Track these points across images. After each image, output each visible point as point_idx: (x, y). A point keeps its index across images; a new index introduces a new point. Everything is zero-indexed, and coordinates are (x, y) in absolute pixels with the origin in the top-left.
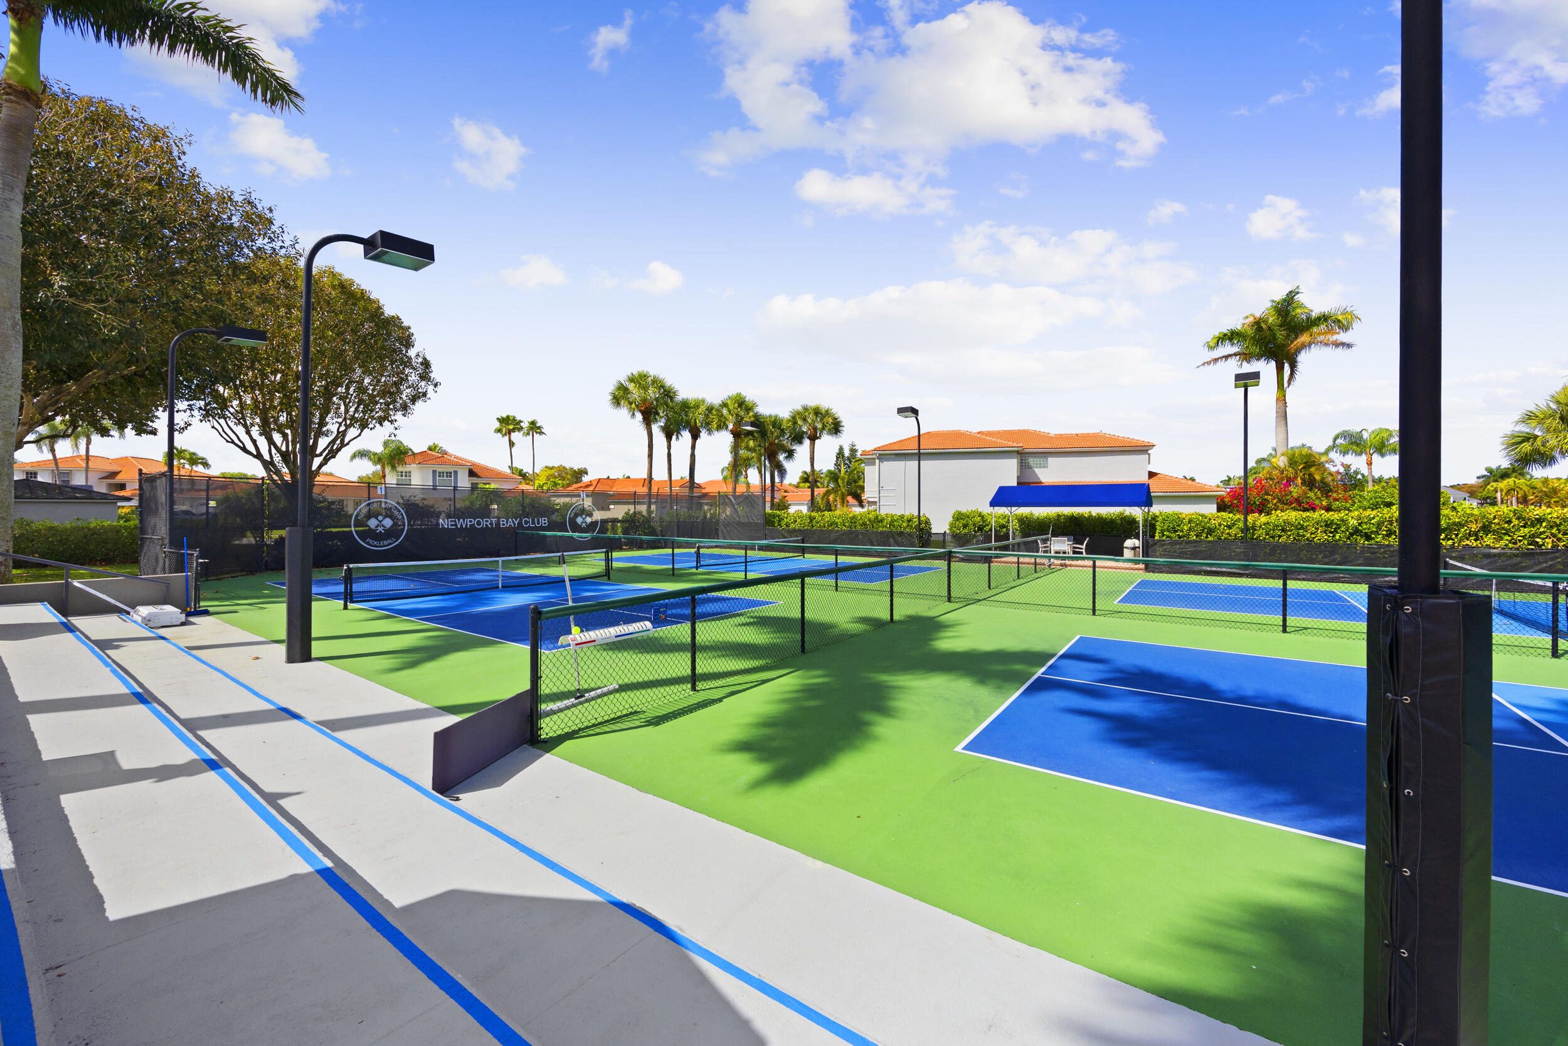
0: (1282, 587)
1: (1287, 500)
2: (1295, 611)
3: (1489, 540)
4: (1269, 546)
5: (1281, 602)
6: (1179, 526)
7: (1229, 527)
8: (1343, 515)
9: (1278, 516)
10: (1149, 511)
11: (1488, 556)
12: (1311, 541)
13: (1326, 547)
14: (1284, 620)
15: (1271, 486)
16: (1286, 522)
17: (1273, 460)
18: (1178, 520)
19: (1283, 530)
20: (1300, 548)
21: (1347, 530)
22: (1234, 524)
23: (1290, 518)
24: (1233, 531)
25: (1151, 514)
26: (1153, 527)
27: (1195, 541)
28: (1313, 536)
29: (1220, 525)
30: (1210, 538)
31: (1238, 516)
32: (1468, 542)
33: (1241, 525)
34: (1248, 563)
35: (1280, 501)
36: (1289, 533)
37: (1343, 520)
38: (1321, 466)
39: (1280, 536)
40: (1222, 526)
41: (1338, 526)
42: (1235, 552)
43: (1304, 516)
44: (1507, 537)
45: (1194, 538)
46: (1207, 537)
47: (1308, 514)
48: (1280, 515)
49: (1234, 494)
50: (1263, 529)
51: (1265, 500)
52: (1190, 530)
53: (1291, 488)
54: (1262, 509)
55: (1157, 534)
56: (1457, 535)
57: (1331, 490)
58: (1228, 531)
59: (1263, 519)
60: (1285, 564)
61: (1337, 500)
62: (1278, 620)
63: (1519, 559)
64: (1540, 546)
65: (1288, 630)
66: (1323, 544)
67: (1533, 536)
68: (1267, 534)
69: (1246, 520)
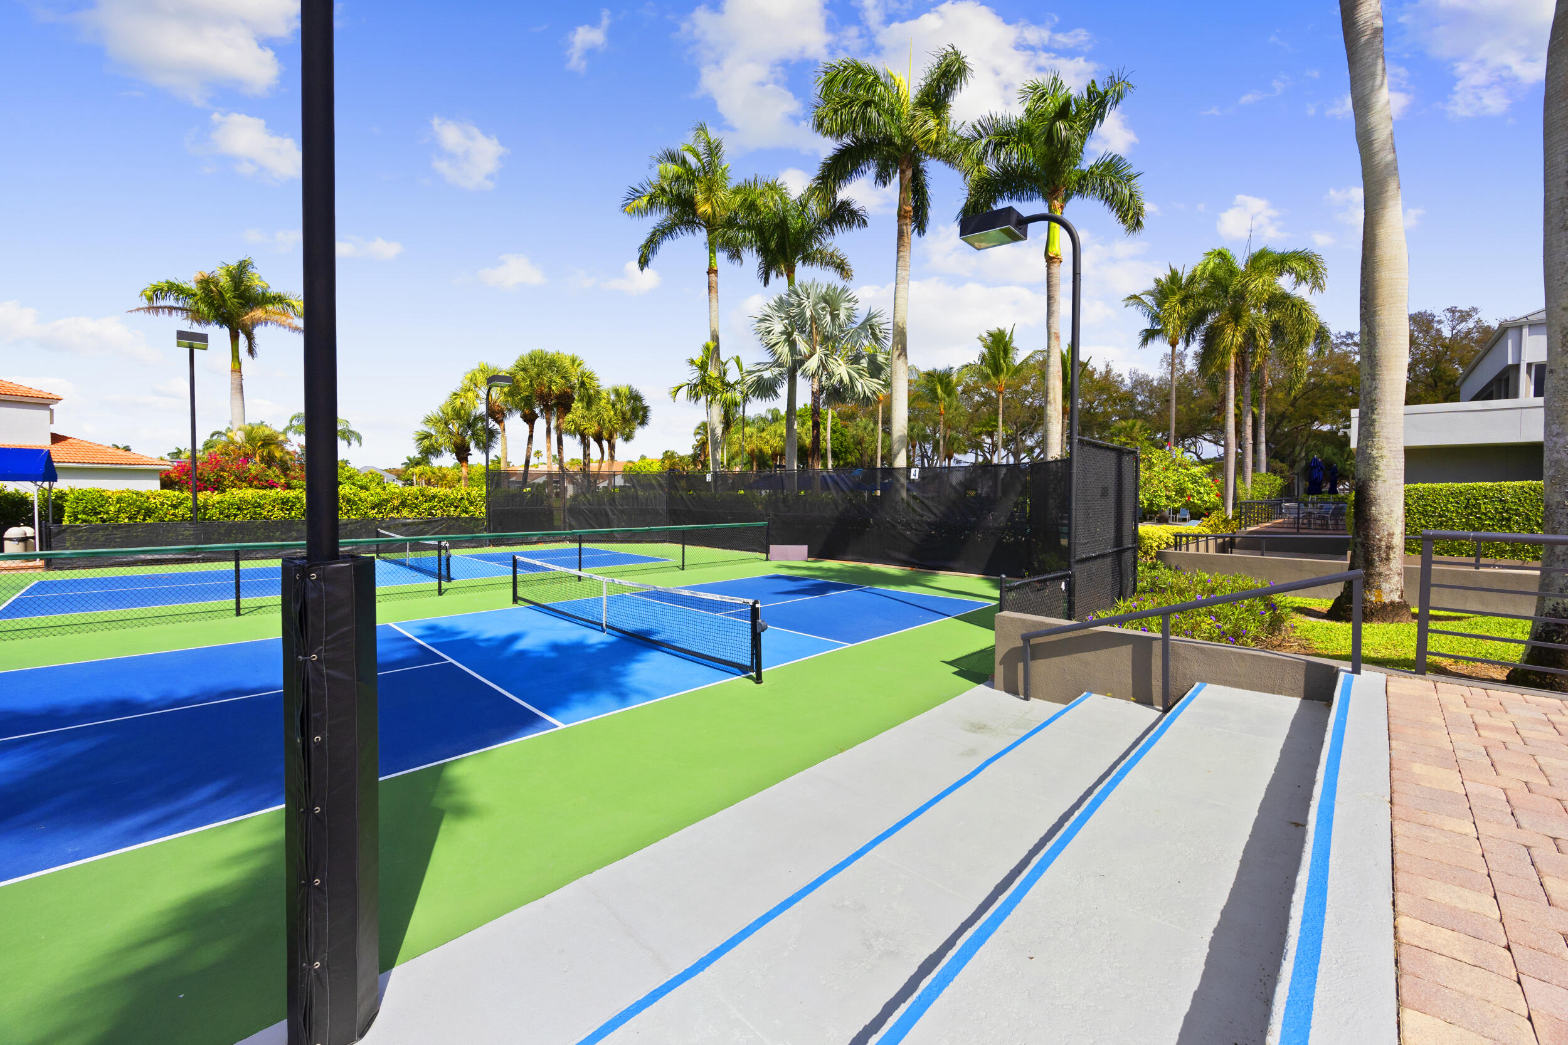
0: (234, 569)
1: (246, 478)
2: (249, 592)
3: (405, 512)
4: (224, 526)
5: (234, 585)
6: (102, 506)
7: (175, 507)
8: (298, 492)
9: (233, 494)
10: (51, 487)
11: (405, 525)
12: (268, 519)
13: (283, 524)
14: (238, 603)
15: (227, 461)
16: (243, 500)
17: (229, 434)
18: (103, 499)
19: (239, 509)
20: (257, 526)
21: (302, 507)
22: (181, 504)
23: (246, 496)
24: (180, 511)
25: (54, 491)
26: (59, 510)
27: (127, 525)
28: (270, 514)
29: (162, 504)
30: (149, 521)
31: (186, 494)
32: (392, 515)
33: (190, 504)
34: (198, 546)
35: (237, 477)
36: (245, 512)
37: (298, 498)
38: (280, 445)
39: (236, 515)
40: (166, 506)
41: (294, 504)
42: (183, 535)
43: (261, 494)
44: (416, 510)
45: (126, 521)
46: (144, 519)
47: (264, 492)
48: (235, 493)
49: (182, 469)
50: (216, 508)
51: (221, 476)
52: (119, 511)
53: (249, 465)
54: (217, 486)
55: (65, 518)
56: (385, 509)
57: (288, 469)
58: (172, 511)
59: (217, 497)
60: (237, 544)
61: (295, 478)
62: (231, 604)
63: (423, 526)
64: (434, 516)
65: (242, 612)
66: (280, 521)
67: (431, 508)
68: (221, 513)
69: (195, 499)
